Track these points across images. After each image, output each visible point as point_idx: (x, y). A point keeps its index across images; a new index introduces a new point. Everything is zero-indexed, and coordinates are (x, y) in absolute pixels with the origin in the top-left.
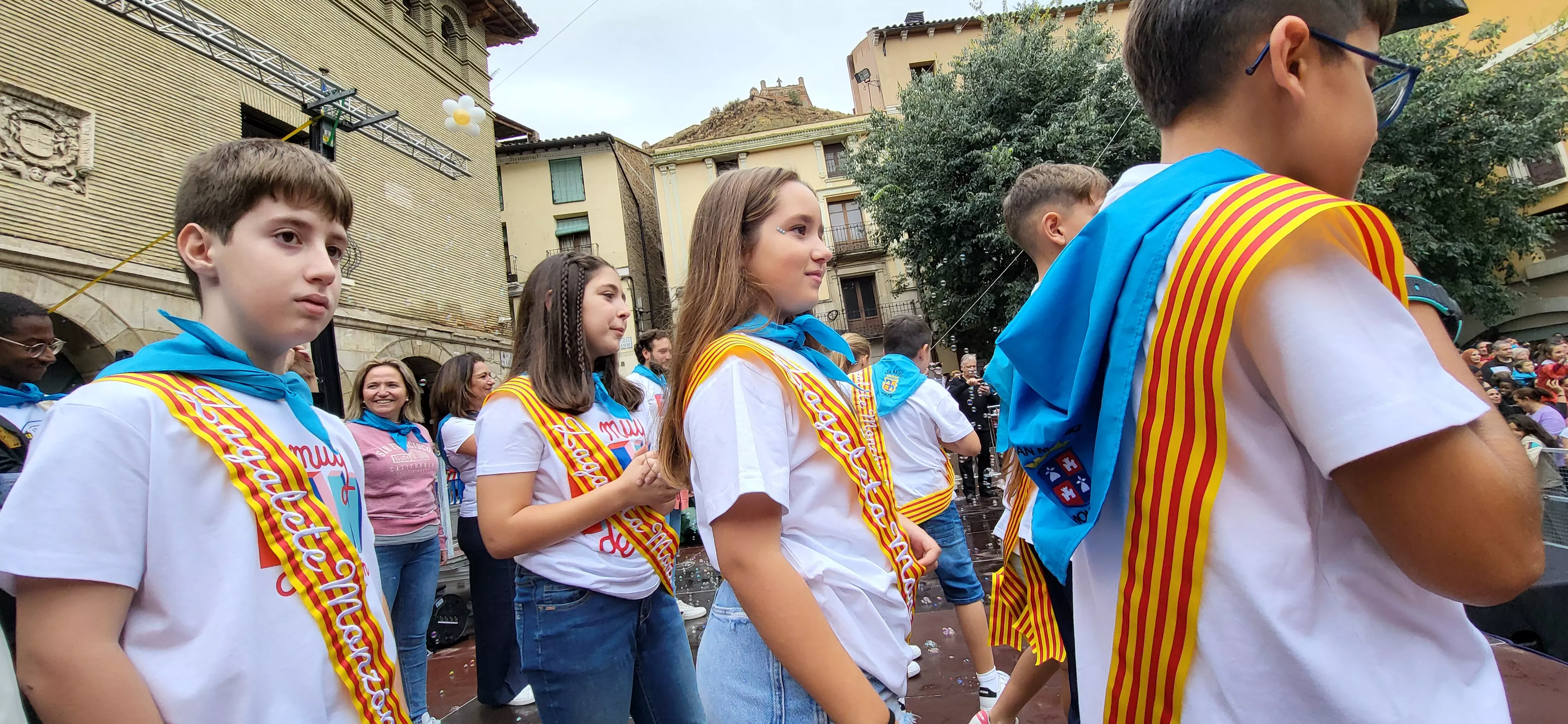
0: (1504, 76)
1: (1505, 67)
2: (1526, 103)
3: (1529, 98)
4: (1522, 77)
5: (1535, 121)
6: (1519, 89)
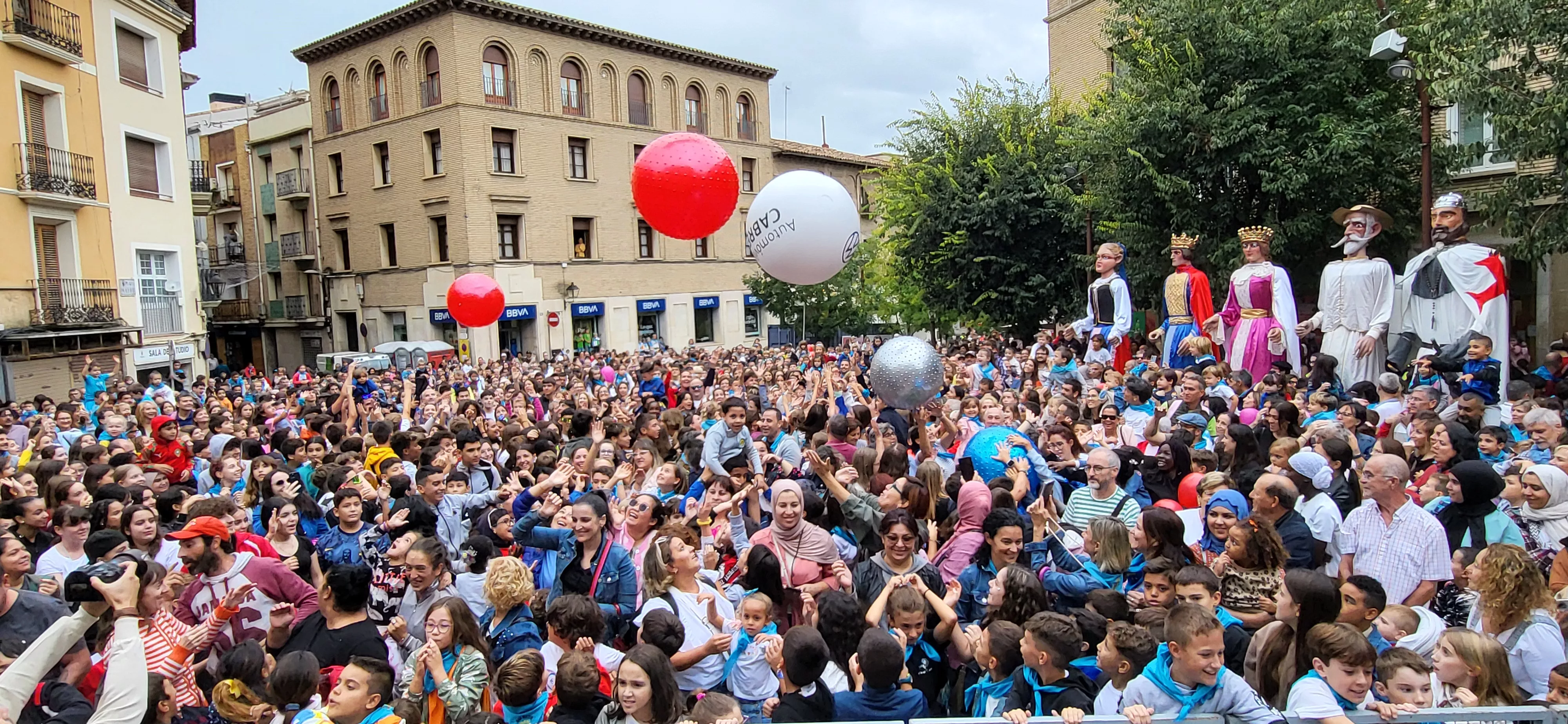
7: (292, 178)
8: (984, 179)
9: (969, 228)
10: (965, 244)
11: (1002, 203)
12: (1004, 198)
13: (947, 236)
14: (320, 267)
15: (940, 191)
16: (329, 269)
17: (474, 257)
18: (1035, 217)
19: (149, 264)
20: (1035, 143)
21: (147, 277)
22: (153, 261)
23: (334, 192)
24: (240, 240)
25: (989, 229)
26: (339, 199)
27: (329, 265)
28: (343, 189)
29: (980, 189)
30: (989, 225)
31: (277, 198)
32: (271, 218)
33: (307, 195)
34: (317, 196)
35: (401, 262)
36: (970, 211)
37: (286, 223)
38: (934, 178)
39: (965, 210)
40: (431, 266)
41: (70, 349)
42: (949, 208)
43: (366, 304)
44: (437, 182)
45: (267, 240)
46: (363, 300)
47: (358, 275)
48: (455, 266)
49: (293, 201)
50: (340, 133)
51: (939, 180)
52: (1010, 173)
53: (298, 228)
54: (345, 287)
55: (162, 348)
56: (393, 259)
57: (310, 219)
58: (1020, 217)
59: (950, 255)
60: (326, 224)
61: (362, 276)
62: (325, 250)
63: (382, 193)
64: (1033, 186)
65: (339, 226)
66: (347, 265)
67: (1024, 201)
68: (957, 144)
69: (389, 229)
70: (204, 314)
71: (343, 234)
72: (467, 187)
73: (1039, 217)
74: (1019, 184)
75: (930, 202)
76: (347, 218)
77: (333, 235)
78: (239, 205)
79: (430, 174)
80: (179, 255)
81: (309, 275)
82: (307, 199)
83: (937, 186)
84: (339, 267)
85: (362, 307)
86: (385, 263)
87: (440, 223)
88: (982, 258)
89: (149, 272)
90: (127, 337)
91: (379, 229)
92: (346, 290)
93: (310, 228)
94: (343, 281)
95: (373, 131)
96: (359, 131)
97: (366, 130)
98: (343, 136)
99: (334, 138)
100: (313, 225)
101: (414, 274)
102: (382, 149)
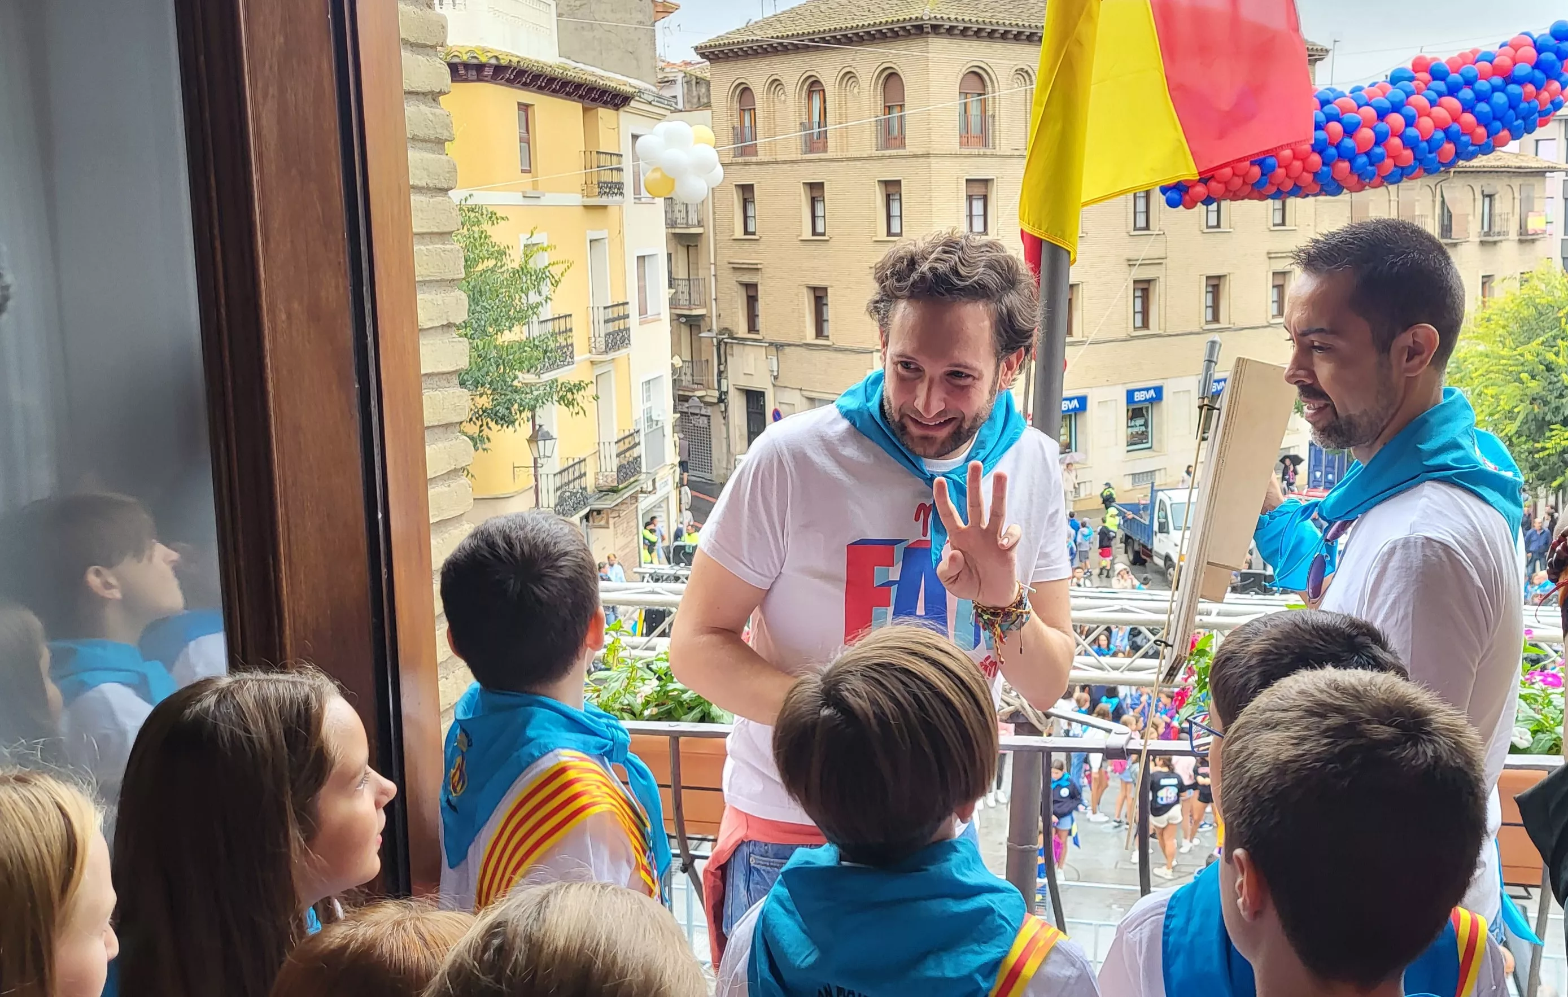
14: (715, 327)
16: (726, 331)
23: (739, 233)
26: (746, 243)
27: (726, 325)
28: (752, 230)
33: (700, 230)
34: (715, 234)
35: (834, 338)
43: (777, 383)
46: (776, 378)
47: (771, 344)
50: (754, 159)
54: (752, 357)
56: (820, 332)
57: (703, 262)
60: (726, 273)
61: (778, 347)
62: (722, 305)
63: (812, 247)
65: (747, 278)
66: (752, 328)
69: (819, 296)
71: (750, 289)
76: (758, 269)
77: (737, 291)
81: (697, 336)
82: (701, 234)
84: (741, 329)
85: (774, 386)
86: (810, 335)
91: (805, 291)
92: (752, 360)
93: (702, 274)
94: (747, 348)
95: (802, 167)
96: (785, 162)
97: (792, 162)
98: (757, 164)
99: (746, 164)
100: (707, 272)
101: (853, 357)
102: (816, 190)
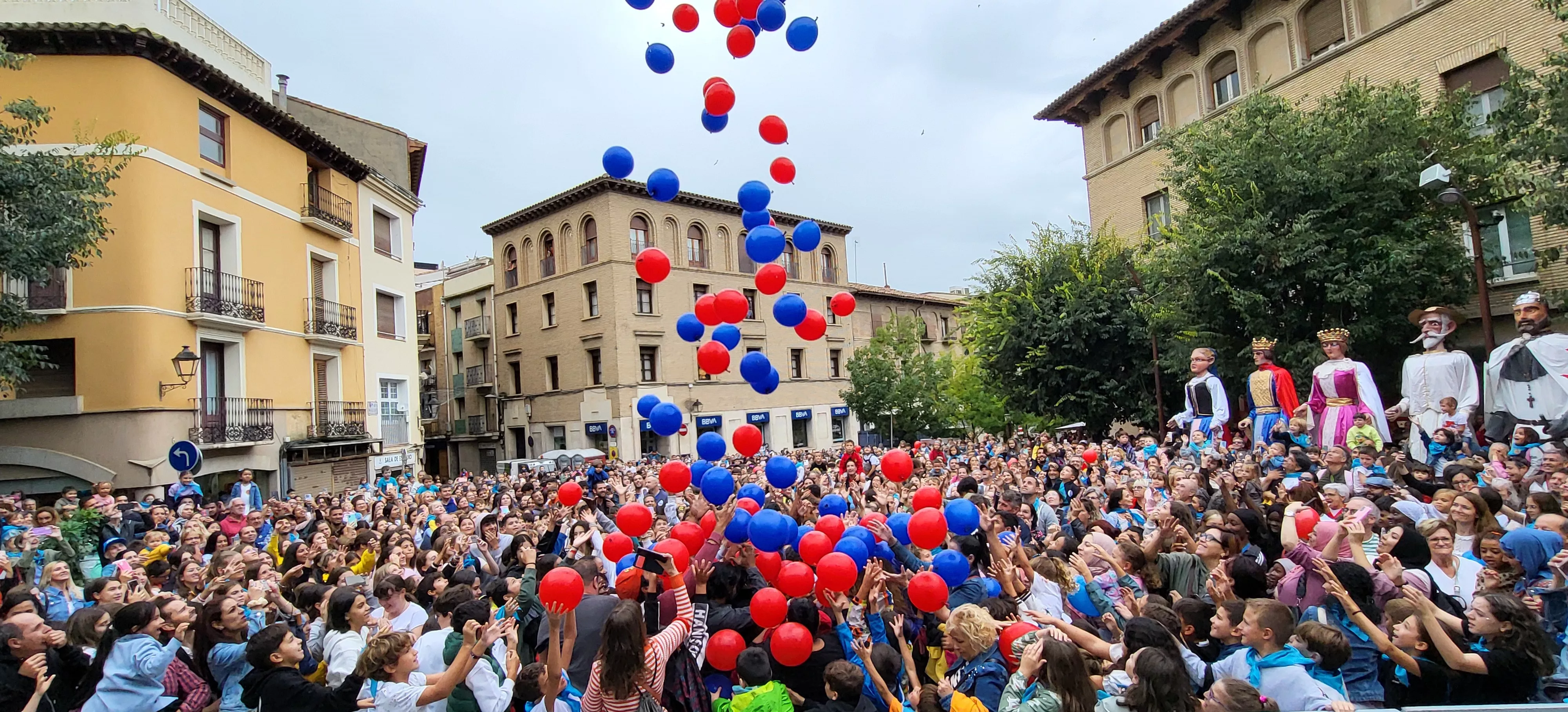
0: (27, 168)
1: (34, 160)
2: (38, 209)
3: (43, 205)
4: (46, 180)
5: (39, 233)
6: (36, 191)
7: (477, 323)
8: (1059, 303)
9: (1049, 343)
10: (1044, 356)
11: (1077, 322)
12: (1077, 318)
13: (1030, 350)
14: (497, 392)
15: (1021, 314)
16: (503, 394)
17: (622, 381)
18: (1106, 332)
19: (386, 390)
20: (1100, 272)
21: (385, 400)
22: (389, 388)
23: (509, 333)
24: (433, 374)
25: (1067, 343)
26: (513, 339)
27: (503, 391)
28: (517, 330)
29: (1057, 310)
30: (1067, 340)
31: (464, 340)
32: (459, 355)
33: (488, 336)
34: (496, 337)
35: (562, 386)
36: (1049, 329)
37: (470, 358)
38: (1015, 303)
39: (1044, 328)
40: (587, 389)
41: (333, 457)
42: (1030, 327)
44: (593, 322)
45: (455, 372)
46: (530, 418)
47: (527, 397)
48: (607, 388)
49: (476, 341)
50: (516, 288)
51: (1019, 306)
52: (1081, 297)
53: (480, 362)
54: (517, 408)
55: (393, 456)
56: (555, 384)
57: (490, 355)
58: (1094, 333)
59: (1033, 366)
60: (502, 358)
61: (531, 398)
62: (501, 378)
63: (548, 333)
64: (1102, 307)
65: (513, 359)
66: (518, 390)
67: (1095, 320)
68: (1035, 275)
69: (553, 361)
70: (423, 429)
71: (516, 366)
72: (618, 325)
73: (1108, 332)
74: (1090, 306)
75: (1015, 323)
76: (520, 353)
77: (508, 367)
78: (433, 346)
79: (587, 316)
80: (408, 382)
81: (487, 400)
82: (488, 339)
83: (1018, 309)
84: (512, 392)
85: (530, 423)
86: (549, 388)
87: (595, 355)
88: (1062, 367)
89: (386, 396)
90: (371, 447)
91: (545, 361)
92: (517, 410)
93: (490, 362)
94: (515, 403)
95: (542, 285)
96: (532, 285)
97: (537, 284)
98: (518, 289)
99: (512, 291)
100: (492, 360)
101: (572, 396)
102: (549, 298)
